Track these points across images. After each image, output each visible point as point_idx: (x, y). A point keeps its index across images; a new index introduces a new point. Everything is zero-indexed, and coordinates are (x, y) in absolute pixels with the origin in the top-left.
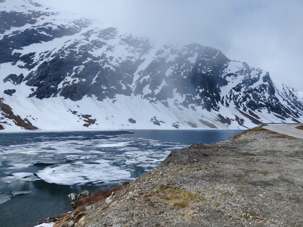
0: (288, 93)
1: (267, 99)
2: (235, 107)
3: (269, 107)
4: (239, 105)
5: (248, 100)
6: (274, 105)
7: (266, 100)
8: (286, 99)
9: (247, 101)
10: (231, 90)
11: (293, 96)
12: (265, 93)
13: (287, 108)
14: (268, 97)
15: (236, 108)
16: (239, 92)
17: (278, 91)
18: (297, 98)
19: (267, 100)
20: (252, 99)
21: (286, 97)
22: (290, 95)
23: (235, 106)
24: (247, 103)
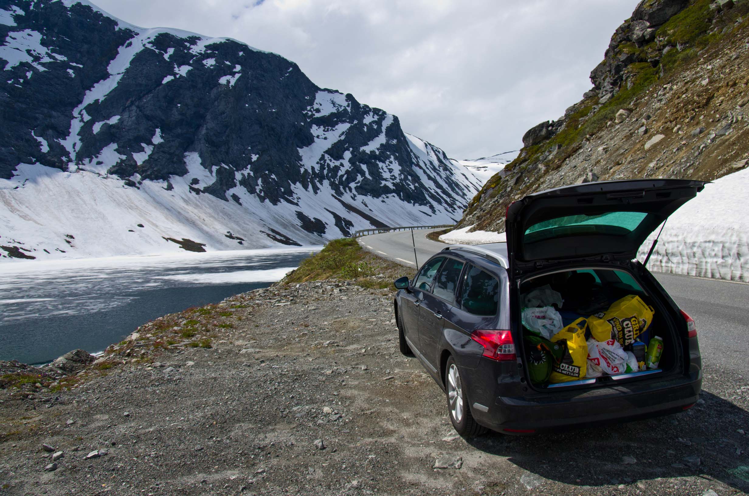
0: (436, 163)
1: (397, 175)
2: (333, 195)
3: (402, 194)
4: (340, 190)
5: (359, 178)
6: (411, 188)
7: (395, 178)
8: (433, 174)
9: (357, 181)
10: (323, 156)
11: (446, 169)
12: (394, 162)
13: (435, 194)
14: (399, 173)
15: (336, 198)
16: (341, 161)
17: (417, 159)
18: (452, 174)
19: (398, 177)
20: (367, 175)
21: (432, 171)
22: (439, 166)
23: (333, 192)
24: (359, 185)
